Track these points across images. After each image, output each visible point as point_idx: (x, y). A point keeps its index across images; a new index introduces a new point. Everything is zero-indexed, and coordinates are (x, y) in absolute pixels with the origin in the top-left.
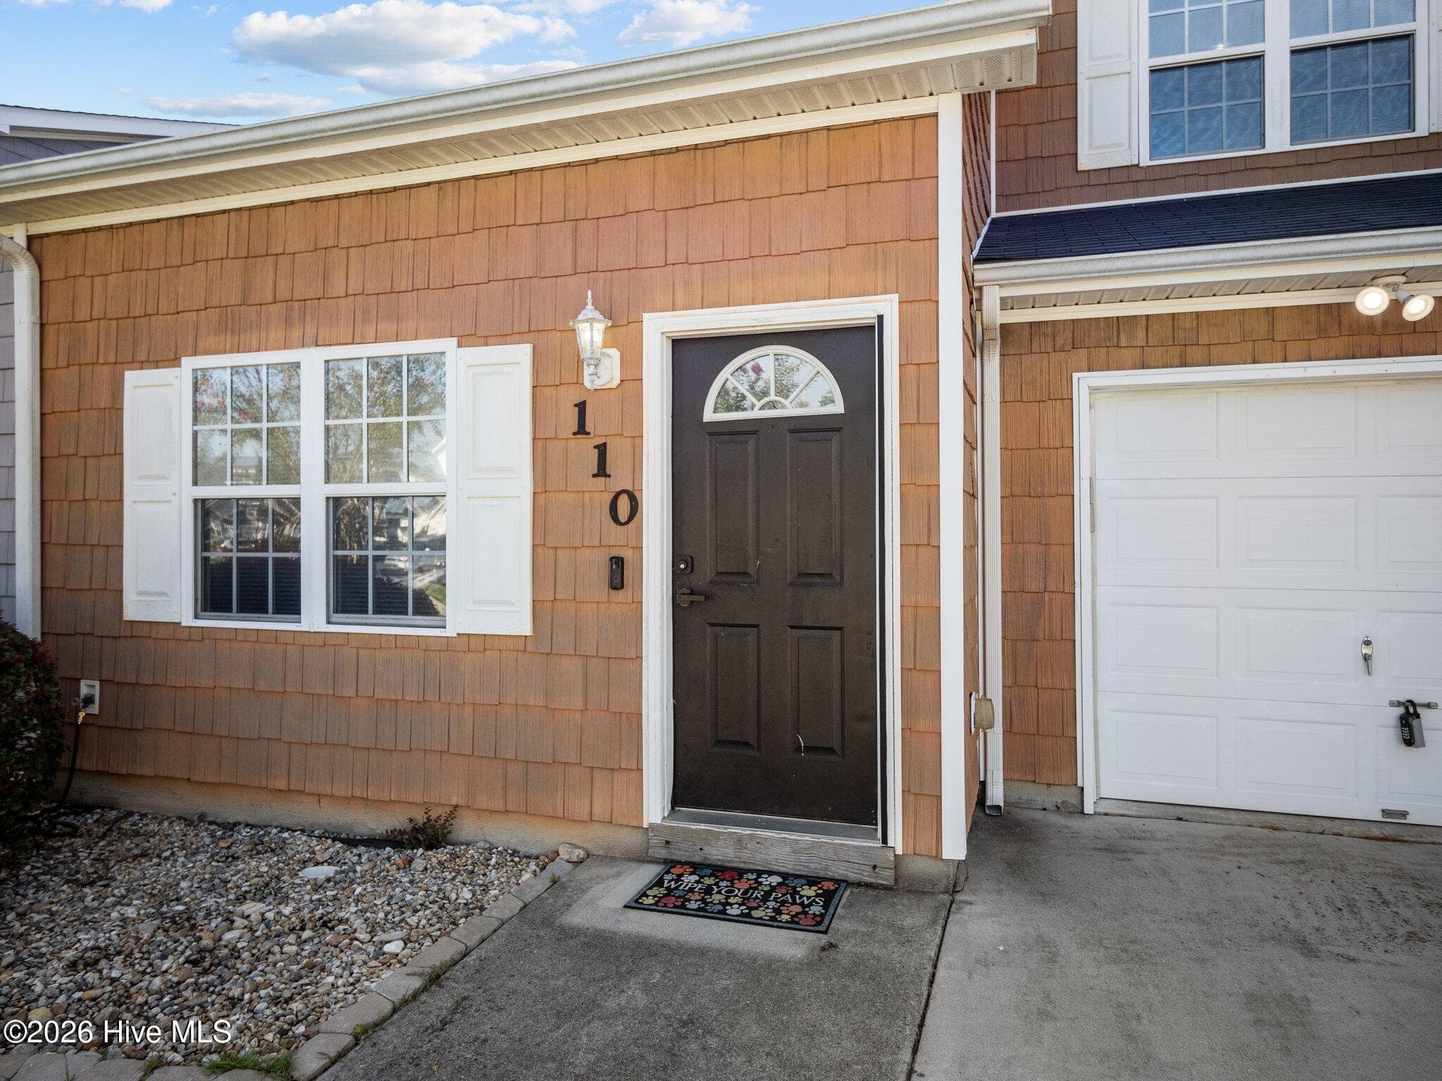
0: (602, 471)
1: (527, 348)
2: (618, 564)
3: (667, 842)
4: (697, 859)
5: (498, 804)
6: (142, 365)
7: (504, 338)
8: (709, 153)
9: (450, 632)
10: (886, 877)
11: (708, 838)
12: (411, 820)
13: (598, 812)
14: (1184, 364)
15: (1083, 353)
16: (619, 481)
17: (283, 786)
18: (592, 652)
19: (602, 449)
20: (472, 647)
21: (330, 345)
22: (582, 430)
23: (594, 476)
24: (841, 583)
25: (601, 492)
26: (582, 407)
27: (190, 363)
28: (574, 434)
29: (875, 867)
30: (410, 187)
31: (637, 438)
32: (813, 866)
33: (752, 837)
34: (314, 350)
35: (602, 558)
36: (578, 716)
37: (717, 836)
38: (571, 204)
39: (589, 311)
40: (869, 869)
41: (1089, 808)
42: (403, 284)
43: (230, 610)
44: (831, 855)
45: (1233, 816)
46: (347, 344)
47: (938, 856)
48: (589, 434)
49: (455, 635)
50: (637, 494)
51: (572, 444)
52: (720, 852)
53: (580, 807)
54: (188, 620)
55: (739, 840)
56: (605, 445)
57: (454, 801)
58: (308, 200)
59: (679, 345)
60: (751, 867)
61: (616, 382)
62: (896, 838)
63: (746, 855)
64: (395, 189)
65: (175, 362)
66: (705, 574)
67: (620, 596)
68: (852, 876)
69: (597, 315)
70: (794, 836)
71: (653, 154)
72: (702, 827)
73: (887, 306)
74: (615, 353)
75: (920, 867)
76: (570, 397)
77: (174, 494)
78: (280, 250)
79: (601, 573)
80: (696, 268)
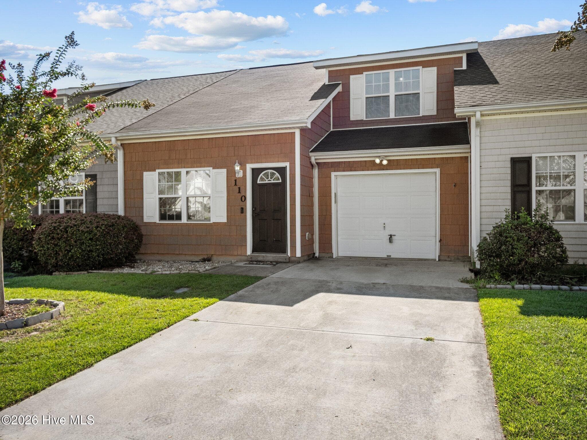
0: (239, 192)
1: (226, 170)
2: (242, 209)
3: (251, 258)
4: (256, 260)
6: (147, 171)
7: (221, 168)
9: (211, 222)
10: (287, 260)
11: (258, 257)
12: (204, 258)
13: (239, 254)
14: (351, 171)
15: (333, 168)
16: (243, 194)
17: (178, 253)
18: (238, 225)
19: (239, 188)
20: (215, 225)
21: (187, 168)
22: (236, 185)
25: (239, 196)
26: (236, 180)
27: (158, 171)
28: (234, 185)
29: (285, 259)
31: (246, 186)
32: (275, 260)
33: (266, 256)
34: (184, 169)
35: (240, 208)
36: (235, 237)
37: (260, 256)
39: (237, 164)
41: (334, 257)
42: (202, 157)
43: (166, 219)
44: (278, 258)
46: (190, 168)
47: (296, 256)
50: (246, 196)
51: (234, 187)
53: (236, 253)
54: (158, 222)
55: (263, 257)
57: (212, 253)
59: (253, 170)
60: (265, 261)
61: (242, 176)
62: (289, 254)
63: (265, 259)
65: (155, 170)
66: (258, 210)
67: (243, 214)
68: (282, 261)
69: (238, 165)
70: (273, 255)
71: (248, 135)
72: (257, 254)
74: (242, 171)
75: (293, 259)
76: (234, 179)
77: (155, 197)
78: (176, 149)
79: (239, 211)
80: (256, 156)
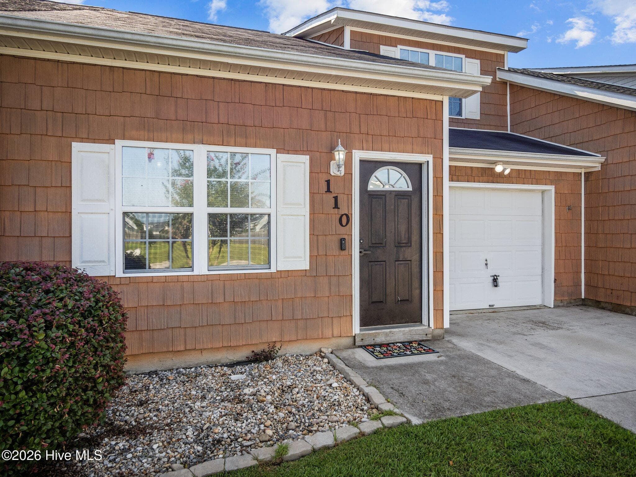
0: (336, 206)
1: (308, 157)
2: (343, 240)
3: (362, 339)
4: (372, 343)
5: (294, 338)
7: (296, 152)
8: (375, 97)
9: (273, 270)
10: (429, 337)
11: (376, 335)
12: (253, 352)
13: (336, 333)
16: (343, 210)
17: (182, 348)
18: (333, 274)
19: (336, 198)
20: (283, 276)
21: (210, 144)
22: (328, 190)
23: (333, 208)
24: (410, 246)
25: (336, 214)
26: (328, 182)
27: (120, 143)
28: (326, 192)
29: (426, 334)
30: (251, 82)
31: (350, 195)
32: (409, 338)
33: (390, 332)
34: (201, 146)
35: (338, 239)
37: (379, 334)
38: (324, 104)
39: (340, 147)
40: (425, 335)
42: (249, 122)
43: (144, 268)
44: (414, 333)
45: (461, 312)
46: (218, 145)
47: (442, 328)
48: (332, 192)
49: (276, 271)
50: (350, 216)
51: (324, 196)
52: (381, 339)
53: (328, 333)
54: (120, 274)
55: (387, 335)
56: (337, 196)
57: (274, 340)
58: (197, 76)
59: (362, 162)
60: (390, 342)
61: (343, 174)
62: (432, 325)
63: (388, 338)
64: (244, 81)
65: (111, 141)
67: (343, 253)
68: (421, 339)
69: (342, 148)
70: (403, 329)
71: (356, 93)
72: (374, 331)
73: (430, 158)
76: (325, 177)
77: (112, 210)
78: (179, 96)
79: (335, 245)
80: (370, 137)
